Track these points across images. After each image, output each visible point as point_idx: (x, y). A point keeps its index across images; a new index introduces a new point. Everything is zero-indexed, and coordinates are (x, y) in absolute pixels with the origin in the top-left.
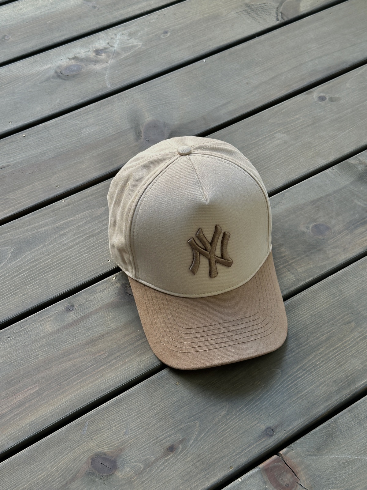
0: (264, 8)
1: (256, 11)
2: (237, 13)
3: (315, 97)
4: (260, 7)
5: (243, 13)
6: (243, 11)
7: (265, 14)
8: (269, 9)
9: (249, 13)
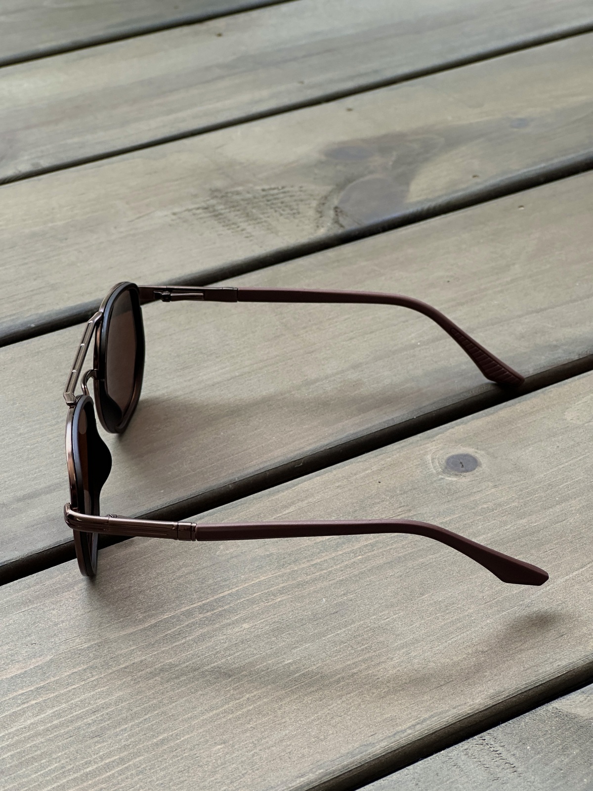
0: (277, 199)
1: (245, 208)
2: (174, 214)
3: (433, 459)
4: (264, 196)
5: (194, 214)
6: (198, 208)
7: (275, 214)
8: (295, 201)
9: (221, 214)
